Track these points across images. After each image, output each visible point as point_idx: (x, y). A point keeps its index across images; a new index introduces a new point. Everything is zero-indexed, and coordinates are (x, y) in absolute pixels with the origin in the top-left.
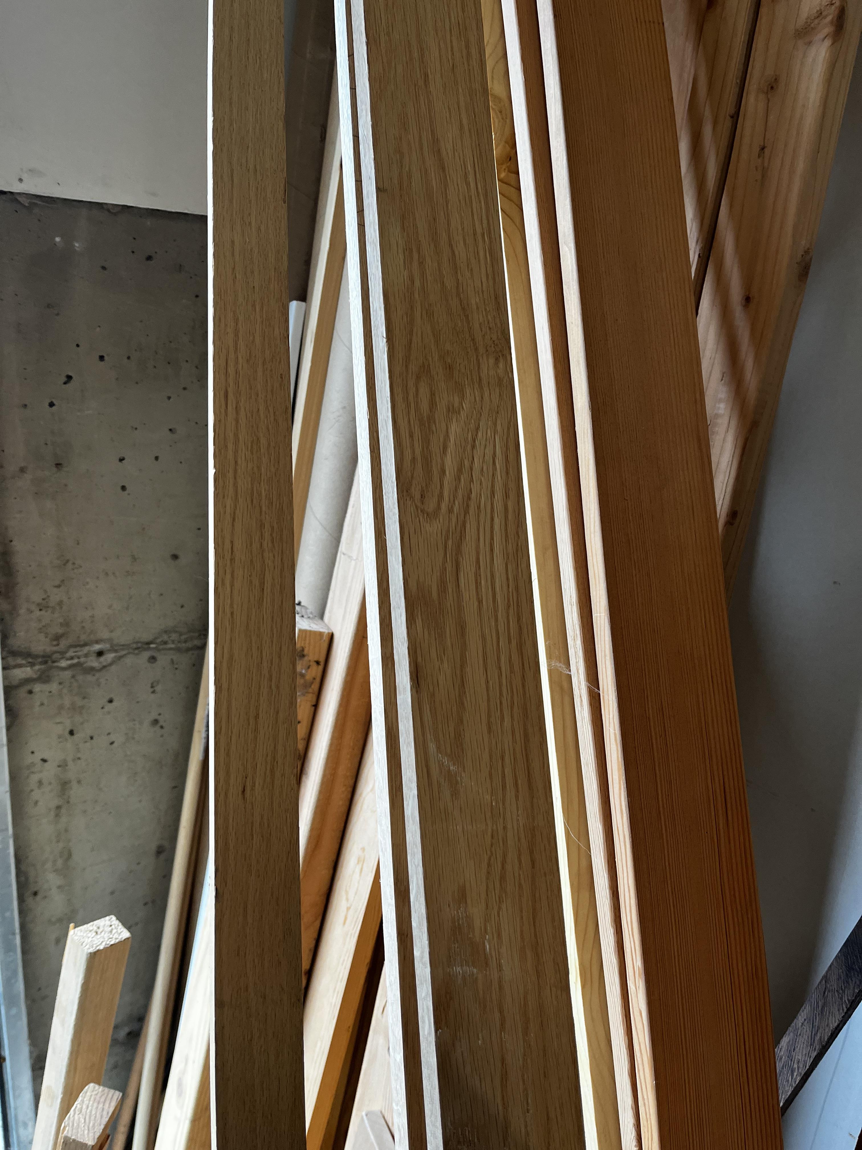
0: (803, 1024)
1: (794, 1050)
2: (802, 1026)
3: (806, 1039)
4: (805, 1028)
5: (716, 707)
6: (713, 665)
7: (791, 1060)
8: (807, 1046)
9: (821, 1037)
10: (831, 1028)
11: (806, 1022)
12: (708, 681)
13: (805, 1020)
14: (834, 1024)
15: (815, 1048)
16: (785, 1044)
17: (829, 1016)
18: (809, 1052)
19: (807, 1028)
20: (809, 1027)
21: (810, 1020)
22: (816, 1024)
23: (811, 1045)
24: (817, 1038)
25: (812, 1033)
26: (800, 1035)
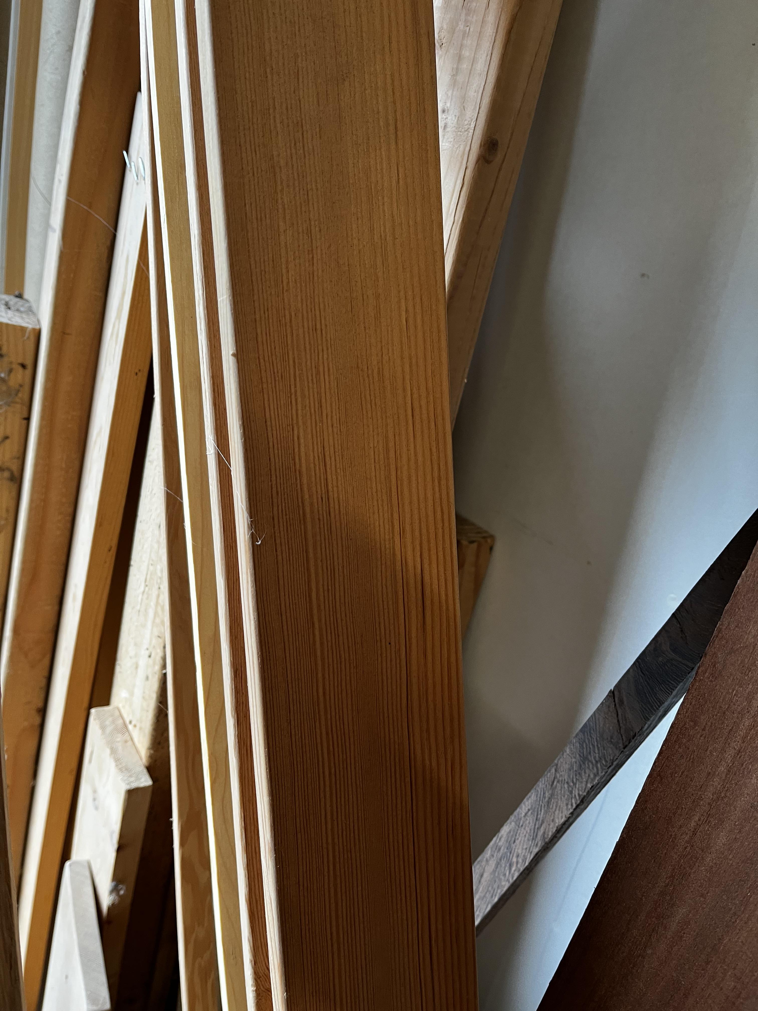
0: (526, 814)
1: (514, 842)
2: (525, 816)
3: (529, 831)
4: (528, 819)
5: (416, 455)
6: (415, 390)
7: (510, 853)
8: (528, 840)
9: (544, 833)
10: (557, 825)
11: (530, 812)
12: (406, 415)
13: (529, 810)
14: (560, 821)
15: (537, 845)
16: (506, 833)
17: (555, 810)
18: (530, 847)
19: (530, 820)
20: (533, 820)
21: (534, 811)
22: (541, 816)
23: (533, 839)
24: (540, 833)
25: (535, 825)
26: (522, 826)
